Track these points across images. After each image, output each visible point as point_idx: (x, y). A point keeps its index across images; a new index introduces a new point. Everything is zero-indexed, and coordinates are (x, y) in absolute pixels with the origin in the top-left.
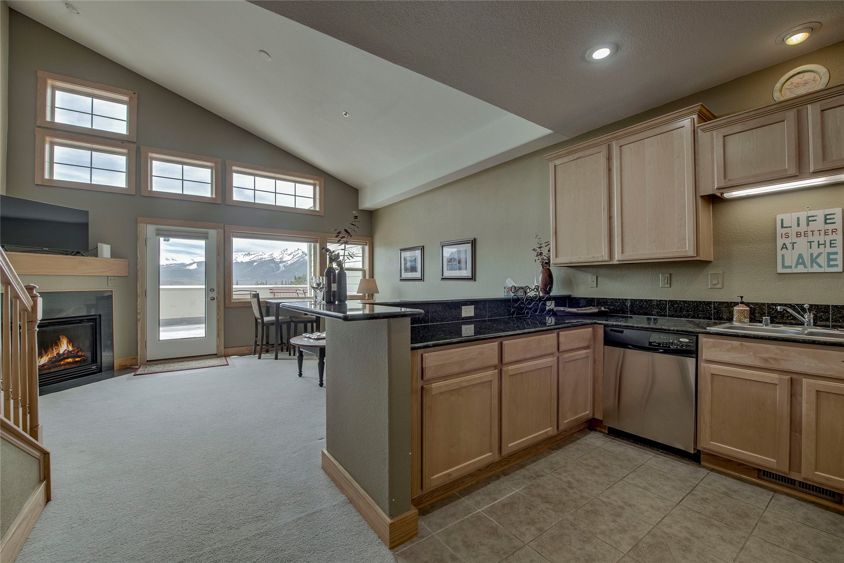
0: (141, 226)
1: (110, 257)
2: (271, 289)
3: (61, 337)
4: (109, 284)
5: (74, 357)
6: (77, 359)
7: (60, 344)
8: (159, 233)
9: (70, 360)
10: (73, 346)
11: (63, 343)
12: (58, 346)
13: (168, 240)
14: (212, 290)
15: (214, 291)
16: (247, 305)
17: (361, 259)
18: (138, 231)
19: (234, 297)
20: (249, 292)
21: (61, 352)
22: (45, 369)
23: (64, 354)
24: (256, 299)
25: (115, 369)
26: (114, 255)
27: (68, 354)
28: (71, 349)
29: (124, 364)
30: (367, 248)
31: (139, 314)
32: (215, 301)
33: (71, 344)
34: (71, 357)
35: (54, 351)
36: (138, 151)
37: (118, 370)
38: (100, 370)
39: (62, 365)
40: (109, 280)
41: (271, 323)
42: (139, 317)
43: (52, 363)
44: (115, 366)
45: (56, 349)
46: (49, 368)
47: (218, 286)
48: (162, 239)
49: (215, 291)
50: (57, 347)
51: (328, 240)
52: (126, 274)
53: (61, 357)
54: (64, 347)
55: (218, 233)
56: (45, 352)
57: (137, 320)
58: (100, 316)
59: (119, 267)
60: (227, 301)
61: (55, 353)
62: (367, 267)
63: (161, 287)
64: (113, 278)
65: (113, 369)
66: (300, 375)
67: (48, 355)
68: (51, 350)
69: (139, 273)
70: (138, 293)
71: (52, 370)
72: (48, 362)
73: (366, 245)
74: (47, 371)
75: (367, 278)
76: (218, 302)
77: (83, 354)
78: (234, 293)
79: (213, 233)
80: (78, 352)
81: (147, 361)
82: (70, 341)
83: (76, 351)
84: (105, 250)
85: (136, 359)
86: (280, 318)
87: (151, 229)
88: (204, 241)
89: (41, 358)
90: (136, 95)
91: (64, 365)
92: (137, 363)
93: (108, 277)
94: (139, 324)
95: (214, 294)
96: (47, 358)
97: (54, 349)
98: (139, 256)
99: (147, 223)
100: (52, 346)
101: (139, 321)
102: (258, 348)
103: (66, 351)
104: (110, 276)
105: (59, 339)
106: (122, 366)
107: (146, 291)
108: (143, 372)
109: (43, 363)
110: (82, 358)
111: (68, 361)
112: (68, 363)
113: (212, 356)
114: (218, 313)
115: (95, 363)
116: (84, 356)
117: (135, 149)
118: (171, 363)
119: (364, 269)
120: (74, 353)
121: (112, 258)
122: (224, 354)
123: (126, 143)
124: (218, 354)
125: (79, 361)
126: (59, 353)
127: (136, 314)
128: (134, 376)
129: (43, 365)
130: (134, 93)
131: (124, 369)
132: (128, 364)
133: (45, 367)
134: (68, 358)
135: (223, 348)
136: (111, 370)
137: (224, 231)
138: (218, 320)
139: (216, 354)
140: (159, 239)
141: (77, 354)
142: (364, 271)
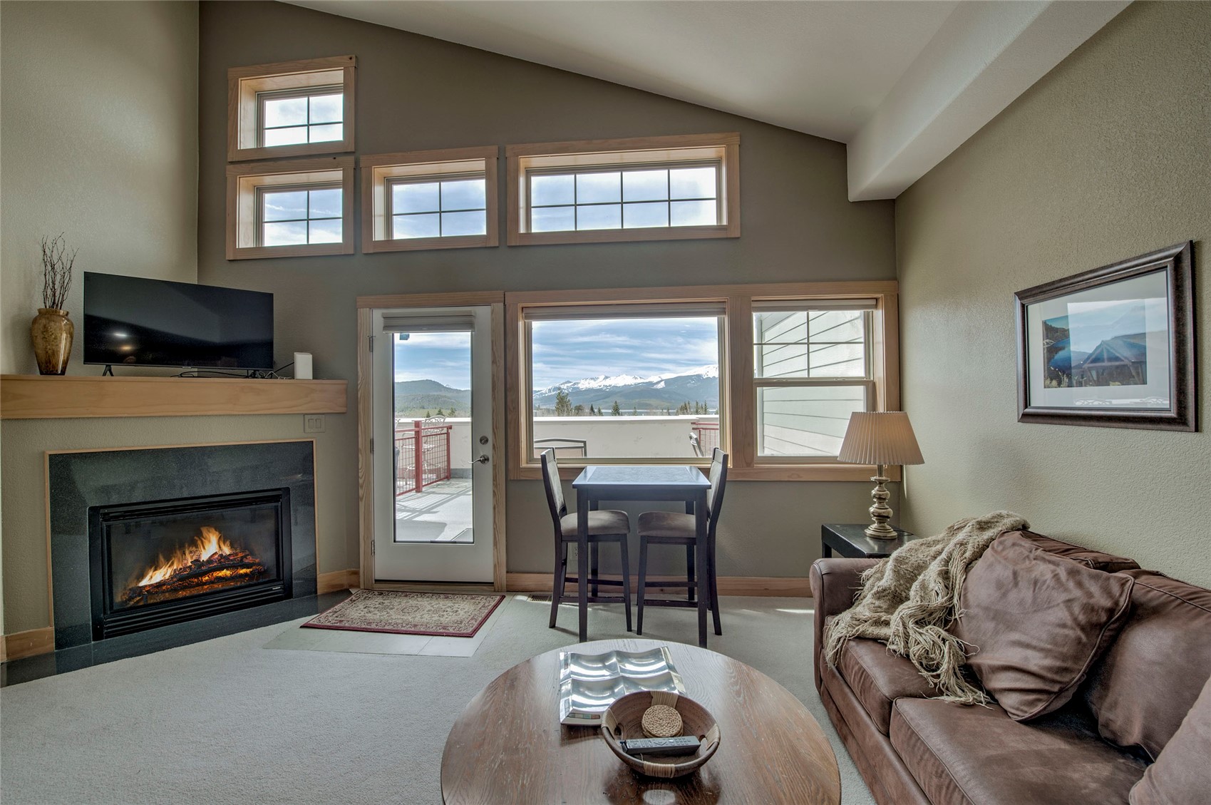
0: (363, 312)
1: (311, 378)
2: (694, 423)
3: (204, 530)
4: (308, 430)
5: (234, 567)
6: (243, 571)
7: (202, 543)
8: (392, 324)
9: (225, 572)
10: (232, 546)
11: (209, 541)
12: (197, 547)
13: (407, 338)
14: (484, 440)
15: (487, 441)
17: (860, 349)
18: (359, 324)
21: (205, 556)
22: (163, 592)
23: (210, 561)
25: (319, 592)
26: (317, 373)
27: (222, 562)
28: (227, 550)
29: (336, 582)
30: (879, 315)
31: (362, 487)
32: (489, 465)
33: (228, 543)
34: (227, 568)
35: (188, 556)
36: (357, 168)
37: (324, 595)
38: (287, 593)
39: (205, 584)
40: (307, 420)
42: (361, 492)
43: (181, 579)
44: (320, 585)
45: (191, 552)
46: (175, 590)
47: (494, 433)
48: (397, 336)
49: (490, 444)
50: (194, 549)
51: (754, 305)
52: (343, 410)
53: (201, 569)
54: (211, 547)
55: (492, 312)
56: (165, 558)
57: (357, 499)
58: (288, 490)
59: (328, 396)
60: (511, 465)
61: (190, 560)
62: (880, 373)
64: (313, 417)
65: (316, 592)
67: (172, 564)
68: (179, 553)
69: (361, 407)
70: (360, 446)
71: (181, 594)
72: (172, 577)
73: (876, 306)
74: (168, 596)
75: (881, 408)
76: (495, 466)
77: (257, 561)
79: (483, 313)
80: (245, 557)
81: (376, 581)
82: (223, 539)
83: (240, 555)
84: (303, 364)
85: (357, 573)
87: (377, 316)
88: (470, 333)
89: (155, 570)
90: (354, 60)
91: (211, 582)
92: (359, 582)
93: (304, 415)
94: (362, 505)
95: (487, 450)
96: (170, 570)
97: (187, 552)
98: (360, 373)
99: (371, 307)
100: (182, 547)
101: (362, 501)
103: (217, 556)
104: (306, 414)
105: (200, 535)
106: (333, 586)
107: (372, 442)
108: (327, 617)
109: (158, 580)
110: (254, 567)
111: (220, 574)
112: (220, 579)
113: (485, 587)
114: (494, 491)
115: (279, 580)
116: (259, 564)
117: (353, 166)
118: (406, 594)
119: (872, 379)
120: (235, 559)
121: (314, 378)
122: (507, 585)
123: (339, 159)
124: (495, 584)
125: (246, 575)
126: (197, 561)
127: (357, 486)
128: (301, 627)
129: (159, 585)
130: (351, 58)
131: (341, 593)
132: (344, 580)
133: (164, 588)
134: (221, 569)
135: (505, 572)
136: (310, 593)
137: (505, 305)
138: (494, 508)
139: (493, 583)
140: (393, 335)
141: (242, 560)
142: (871, 385)
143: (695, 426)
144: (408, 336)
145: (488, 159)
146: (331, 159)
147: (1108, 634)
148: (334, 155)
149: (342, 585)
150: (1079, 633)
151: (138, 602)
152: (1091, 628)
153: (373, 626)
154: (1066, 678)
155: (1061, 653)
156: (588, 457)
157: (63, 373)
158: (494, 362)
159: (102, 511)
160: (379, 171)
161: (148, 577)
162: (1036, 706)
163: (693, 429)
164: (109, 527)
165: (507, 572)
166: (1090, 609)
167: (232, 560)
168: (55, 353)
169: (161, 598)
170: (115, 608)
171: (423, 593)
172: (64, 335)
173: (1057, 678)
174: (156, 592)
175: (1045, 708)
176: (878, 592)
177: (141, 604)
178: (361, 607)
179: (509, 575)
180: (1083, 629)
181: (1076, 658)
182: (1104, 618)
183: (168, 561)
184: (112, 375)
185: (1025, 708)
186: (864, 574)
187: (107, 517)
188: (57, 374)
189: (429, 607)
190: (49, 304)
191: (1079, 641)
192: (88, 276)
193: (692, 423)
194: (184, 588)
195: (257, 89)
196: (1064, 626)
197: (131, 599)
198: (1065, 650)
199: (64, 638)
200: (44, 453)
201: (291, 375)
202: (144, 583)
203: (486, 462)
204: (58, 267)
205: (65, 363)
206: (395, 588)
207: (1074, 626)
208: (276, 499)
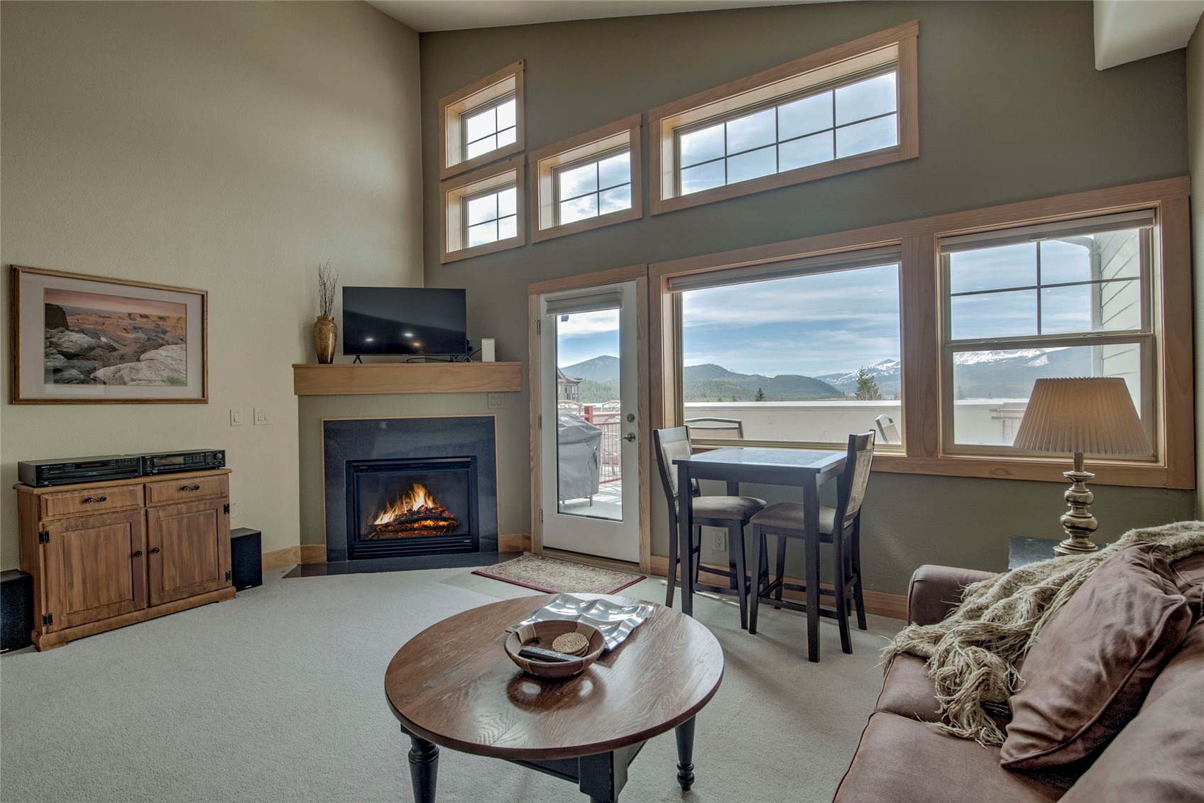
0: (532, 297)
1: (494, 361)
3: (415, 486)
4: (490, 407)
5: (435, 519)
6: (442, 523)
7: (414, 496)
8: (555, 308)
9: (429, 523)
10: (434, 501)
11: (419, 496)
12: (410, 499)
13: (567, 319)
14: (631, 418)
15: (633, 418)
17: (1135, 288)
18: (529, 310)
21: (415, 508)
22: (389, 531)
23: (419, 512)
25: (500, 550)
26: (499, 356)
27: (426, 514)
28: (430, 505)
29: (511, 544)
30: (1158, 233)
31: (533, 459)
32: (635, 443)
33: (431, 498)
34: (431, 519)
35: (405, 505)
36: (526, 166)
37: (503, 553)
38: (475, 548)
39: (416, 529)
40: (490, 399)
42: (532, 464)
43: (401, 523)
44: (499, 543)
45: (407, 503)
46: (396, 531)
47: (640, 410)
48: (559, 318)
49: (636, 422)
50: (408, 500)
52: (519, 389)
53: (413, 517)
54: (420, 501)
55: (638, 287)
56: (390, 505)
57: (529, 470)
58: (475, 458)
59: (507, 376)
61: (406, 509)
64: (496, 395)
65: (497, 551)
67: (395, 510)
68: (399, 503)
69: (531, 385)
70: (531, 423)
71: (401, 535)
72: (395, 521)
73: (1154, 221)
74: (391, 536)
76: (640, 445)
77: (452, 516)
79: (630, 289)
80: (443, 511)
81: (544, 547)
82: (429, 494)
83: (440, 509)
84: (488, 348)
85: (529, 538)
87: (543, 301)
88: (618, 310)
89: (384, 513)
90: (523, 63)
91: (420, 529)
92: (531, 547)
94: (532, 476)
95: (633, 428)
96: (393, 515)
97: (404, 502)
98: (530, 356)
99: (538, 293)
100: (401, 498)
101: (532, 472)
103: (423, 509)
104: (489, 393)
105: (412, 490)
106: (510, 547)
107: (540, 418)
108: (492, 569)
109: (386, 522)
110: (450, 521)
111: (426, 524)
112: (426, 527)
113: (632, 567)
114: (639, 470)
115: (469, 535)
116: (453, 519)
117: (524, 164)
118: (562, 561)
119: (1152, 332)
120: (435, 513)
121: (496, 361)
122: (651, 567)
123: (514, 159)
124: (641, 566)
125: (444, 527)
126: (411, 510)
127: (529, 458)
128: (472, 573)
129: (387, 525)
130: (520, 63)
131: (515, 553)
132: (520, 543)
133: (390, 528)
134: (426, 519)
135: (649, 554)
136: (492, 551)
137: (648, 278)
138: (640, 487)
139: (638, 564)
140: (556, 317)
141: (441, 514)
142: (1149, 341)
143: (995, 414)
144: (568, 317)
145: (632, 128)
146: (507, 161)
147: (1138, 675)
148: (510, 157)
149: (518, 548)
150: (1102, 668)
151: (374, 536)
152: (1115, 663)
153: (521, 581)
154: (1073, 724)
155: (1076, 692)
156: (745, 439)
157: (331, 362)
158: (639, 338)
159: (353, 464)
160: (545, 163)
161: (380, 519)
162: (1028, 752)
163: (993, 418)
164: (357, 476)
165: (652, 554)
166: (1122, 638)
167: (434, 513)
168: (326, 348)
169: (387, 536)
170: (362, 539)
171: (576, 563)
172: (331, 335)
173: (1063, 722)
174: (385, 531)
175: (1037, 757)
176: (971, 610)
177: (376, 538)
178: (522, 566)
179: (654, 557)
180: (1106, 664)
181: (1090, 701)
182: (1134, 652)
183: (392, 507)
184: (361, 362)
185: (1013, 752)
186: (967, 589)
187: (358, 469)
188: (327, 363)
189: (574, 575)
190: (323, 313)
191: (1098, 678)
192: (345, 289)
193: (990, 410)
194: (402, 531)
195: (460, 112)
196: (1092, 659)
197: (370, 533)
198: (1080, 688)
199: (332, 554)
200: (321, 419)
201: (480, 359)
202: (378, 522)
203: (633, 440)
204: (328, 284)
205: (333, 355)
206: (557, 556)
207: (1098, 658)
208: (466, 465)
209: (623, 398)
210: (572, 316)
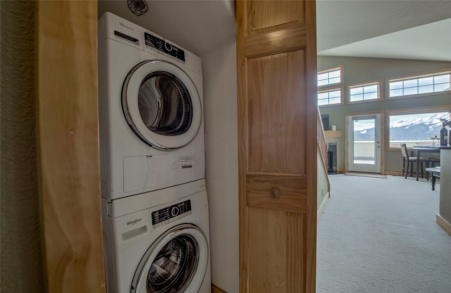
0: (346, 117)
4: (335, 141)
8: (354, 119)
14: (378, 142)
15: (379, 143)
16: (399, 150)
18: (345, 119)
19: (391, 146)
20: (400, 144)
24: (404, 147)
25: (337, 172)
26: (337, 130)
29: (340, 171)
32: (380, 148)
36: (345, 87)
37: (338, 172)
38: (332, 171)
40: (335, 139)
41: (415, 161)
42: (346, 153)
44: (337, 171)
47: (381, 141)
48: (355, 121)
49: (380, 143)
52: (341, 136)
55: (381, 115)
57: (345, 154)
58: (333, 152)
59: (339, 134)
60: (386, 148)
63: (355, 142)
64: (337, 138)
66: (433, 189)
69: (346, 136)
70: (346, 144)
76: (381, 148)
78: (390, 144)
79: (379, 115)
81: (349, 171)
84: (334, 128)
85: (345, 169)
86: (420, 158)
87: (350, 117)
88: (374, 120)
90: (344, 65)
92: (345, 171)
94: (346, 156)
95: (379, 145)
98: (346, 129)
99: (349, 115)
101: (346, 154)
102: (405, 173)
104: (335, 137)
107: (349, 143)
114: (381, 153)
115: (331, 169)
117: (343, 87)
122: (385, 173)
132: (342, 170)
135: (384, 170)
137: (385, 113)
138: (381, 157)
139: (380, 173)
144: (357, 121)
145: (379, 81)
146: (338, 86)
148: (339, 85)
158: (382, 126)
160: (350, 87)
165: (385, 171)
201: (332, 130)
208: (330, 153)
209: (376, 139)
210: (359, 121)
